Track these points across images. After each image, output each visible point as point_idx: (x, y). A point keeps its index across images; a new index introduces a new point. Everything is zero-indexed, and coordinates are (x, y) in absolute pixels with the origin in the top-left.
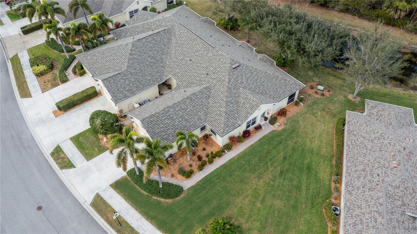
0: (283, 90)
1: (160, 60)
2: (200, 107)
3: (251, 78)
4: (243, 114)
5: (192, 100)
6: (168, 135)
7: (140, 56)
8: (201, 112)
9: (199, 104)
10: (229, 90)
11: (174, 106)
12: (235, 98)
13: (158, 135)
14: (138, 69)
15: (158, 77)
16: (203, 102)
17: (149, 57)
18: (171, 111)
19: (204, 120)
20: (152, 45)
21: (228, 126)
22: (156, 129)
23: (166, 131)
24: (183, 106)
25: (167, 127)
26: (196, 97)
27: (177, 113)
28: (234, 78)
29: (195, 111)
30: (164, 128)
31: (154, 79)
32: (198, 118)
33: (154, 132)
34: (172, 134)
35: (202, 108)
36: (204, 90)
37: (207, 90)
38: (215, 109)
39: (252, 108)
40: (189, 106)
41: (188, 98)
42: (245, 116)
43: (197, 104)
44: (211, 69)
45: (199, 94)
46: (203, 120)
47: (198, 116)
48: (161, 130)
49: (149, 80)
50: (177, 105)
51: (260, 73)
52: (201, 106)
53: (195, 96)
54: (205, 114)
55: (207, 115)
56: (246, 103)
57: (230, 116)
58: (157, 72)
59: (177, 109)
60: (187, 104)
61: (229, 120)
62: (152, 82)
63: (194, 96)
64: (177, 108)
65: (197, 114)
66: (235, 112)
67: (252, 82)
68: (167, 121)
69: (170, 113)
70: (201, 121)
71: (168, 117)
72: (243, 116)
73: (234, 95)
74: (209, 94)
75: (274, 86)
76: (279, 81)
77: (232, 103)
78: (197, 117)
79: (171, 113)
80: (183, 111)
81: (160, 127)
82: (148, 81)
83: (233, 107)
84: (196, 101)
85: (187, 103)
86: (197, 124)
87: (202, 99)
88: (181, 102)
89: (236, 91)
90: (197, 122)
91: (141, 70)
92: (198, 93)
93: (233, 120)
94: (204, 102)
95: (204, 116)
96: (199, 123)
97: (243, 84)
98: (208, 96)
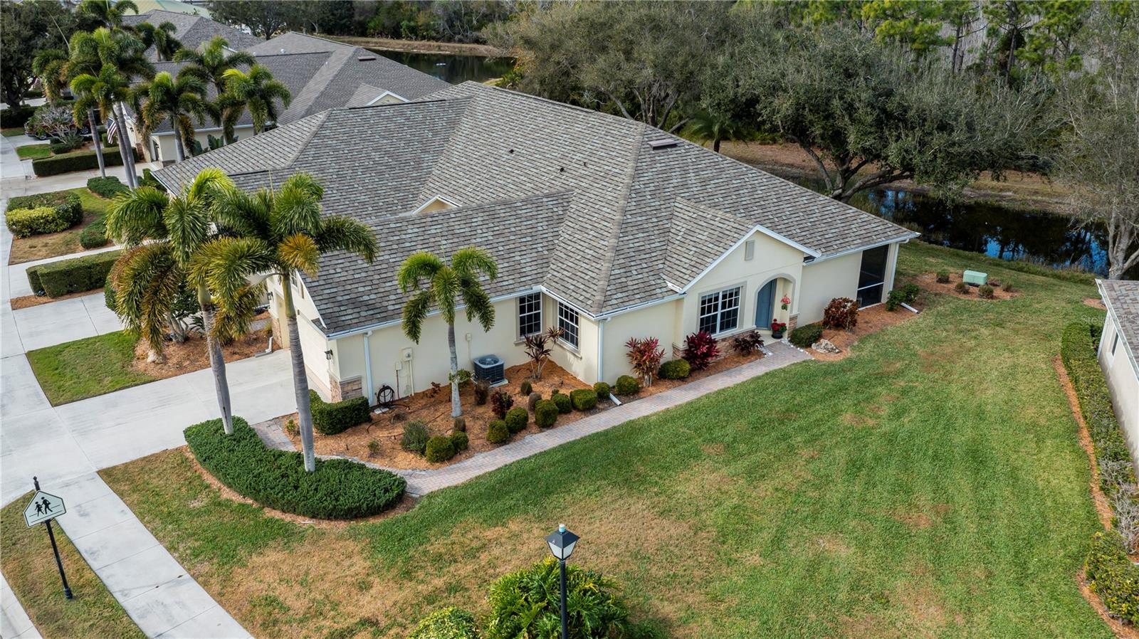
0: (837, 230)
1: (412, 163)
2: (524, 240)
3: (716, 181)
4: (684, 260)
5: (496, 216)
6: (379, 295)
7: (347, 143)
8: (523, 253)
9: (519, 233)
10: (634, 195)
11: (424, 220)
12: (655, 220)
13: (341, 288)
14: (331, 171)
15: (396, 202)
16: (535, 230)
17: (376, 150)
18: (410, 231)
19: (534, 277)
20: (392, 126)
21: (626, 289)
22: (338, 270)
23: (375, 282)
24: (456, 227)
25: (383, 271)
26: (514, 213)
27: (433, 240)
28: (654, 170)
29: (501, 248)
30: (370, 273)
31: (381, 204)
32: (511, 268)
33: (325, 277)
34: (398, 296)
35: (531, 243)
36: (545, 200)
37: (555, 202)
38: (579, 247)
39: (719, 239)
40: (479, 231)
41: (480, 208)
42: (693, 263)
43: (513, 229)
44: (578, 156)
45: (524, 207)
46: (530, 278)
47: (512, 264)
48: (356, 276)
49: (364, 203)
50: (434, 219)
51: (750, 175)
52: (529, 239)
53: (508, 210)
54: (540, 262)
55: (546, 265)
56: (697, 231)
57: (632, 263)
58: (396, 189)
59: (433, 231)
60: (473, 224)
61: (629, 274)
62: (370, 209)
63: (503, 207)
64: (435, 227)
65: (507, 256)
66: (654, 254)
67: (723, 191)
68: (387, 257)
69: (404, 237)
70: (522, 279)
71: (395, 247)
72: (686, 266)
73: (655, 212)
74: (561, 213)
75: (801, 214)
76: (820, 207)
77: (644, 230)
78: (506, 265)
79: (408, 236)
80: (456, 240)
81: (354, 267)
82: (356, 204)
83: (647, 242)
84: (508, 222)
85: (474, 220)
86: (505, 283)
87: (534, 221)
88: (453, 216)
89: (662, 202)
90: (506, 278)
91: (341, 177)
92: (519, 204)
93: (646, 275)
94: (540, 228)
95: (533, 268)
96: (511, 282)
97: (686, 190)
98: (555, 217)
